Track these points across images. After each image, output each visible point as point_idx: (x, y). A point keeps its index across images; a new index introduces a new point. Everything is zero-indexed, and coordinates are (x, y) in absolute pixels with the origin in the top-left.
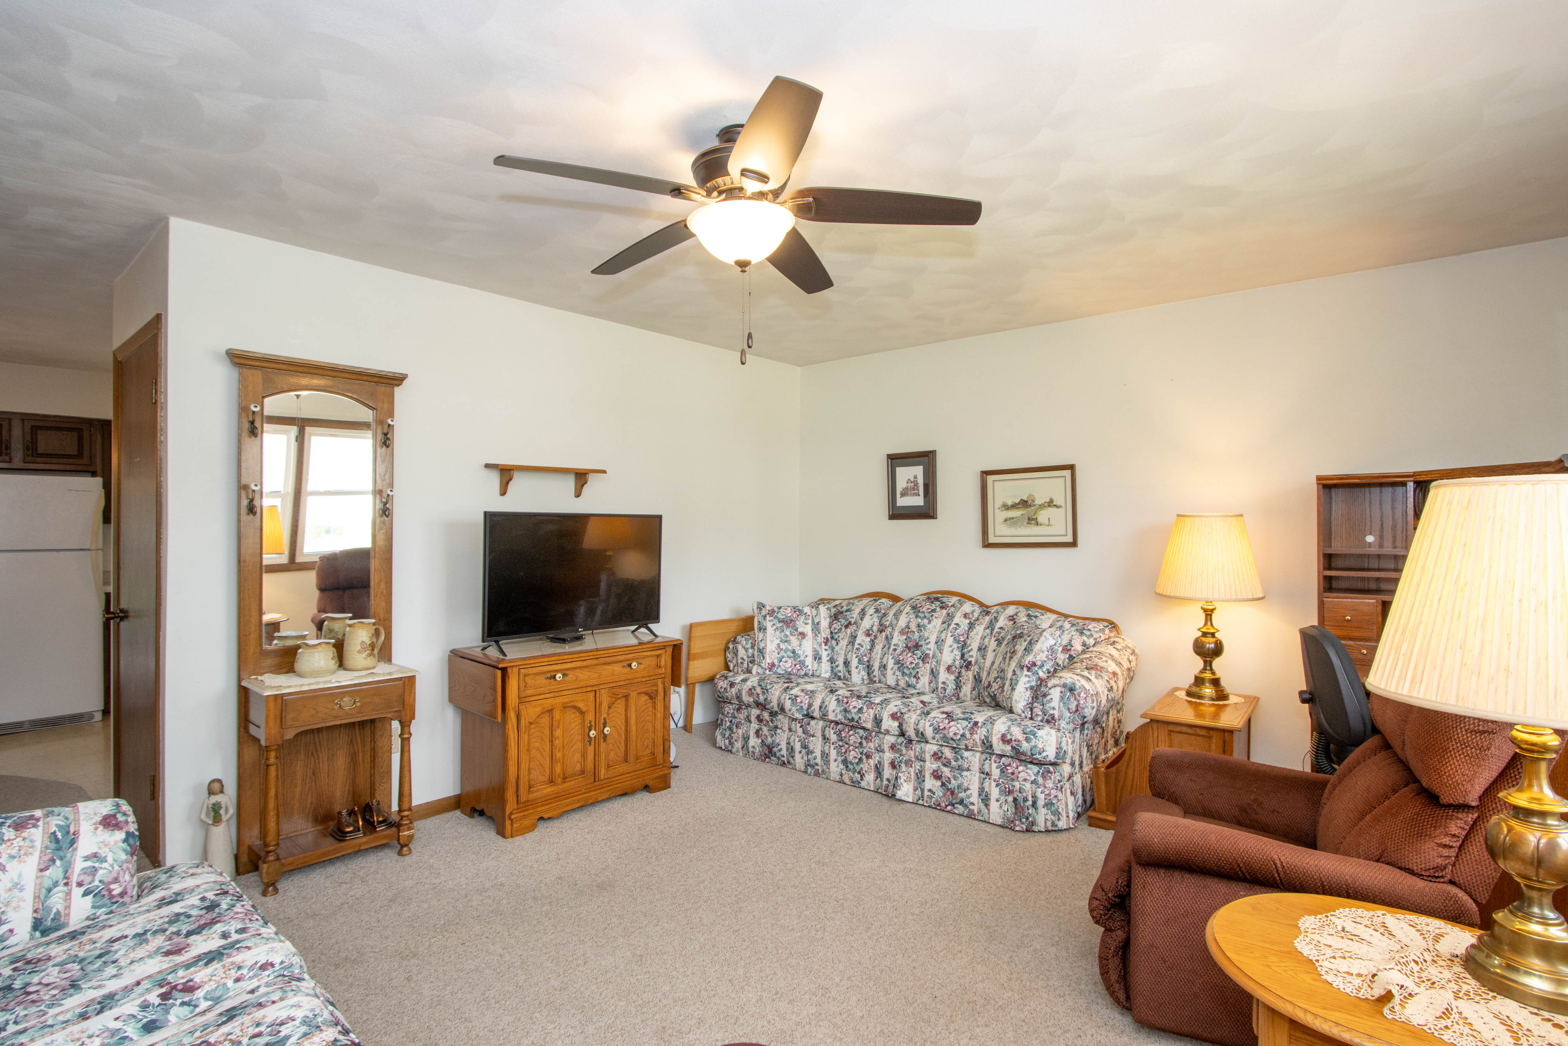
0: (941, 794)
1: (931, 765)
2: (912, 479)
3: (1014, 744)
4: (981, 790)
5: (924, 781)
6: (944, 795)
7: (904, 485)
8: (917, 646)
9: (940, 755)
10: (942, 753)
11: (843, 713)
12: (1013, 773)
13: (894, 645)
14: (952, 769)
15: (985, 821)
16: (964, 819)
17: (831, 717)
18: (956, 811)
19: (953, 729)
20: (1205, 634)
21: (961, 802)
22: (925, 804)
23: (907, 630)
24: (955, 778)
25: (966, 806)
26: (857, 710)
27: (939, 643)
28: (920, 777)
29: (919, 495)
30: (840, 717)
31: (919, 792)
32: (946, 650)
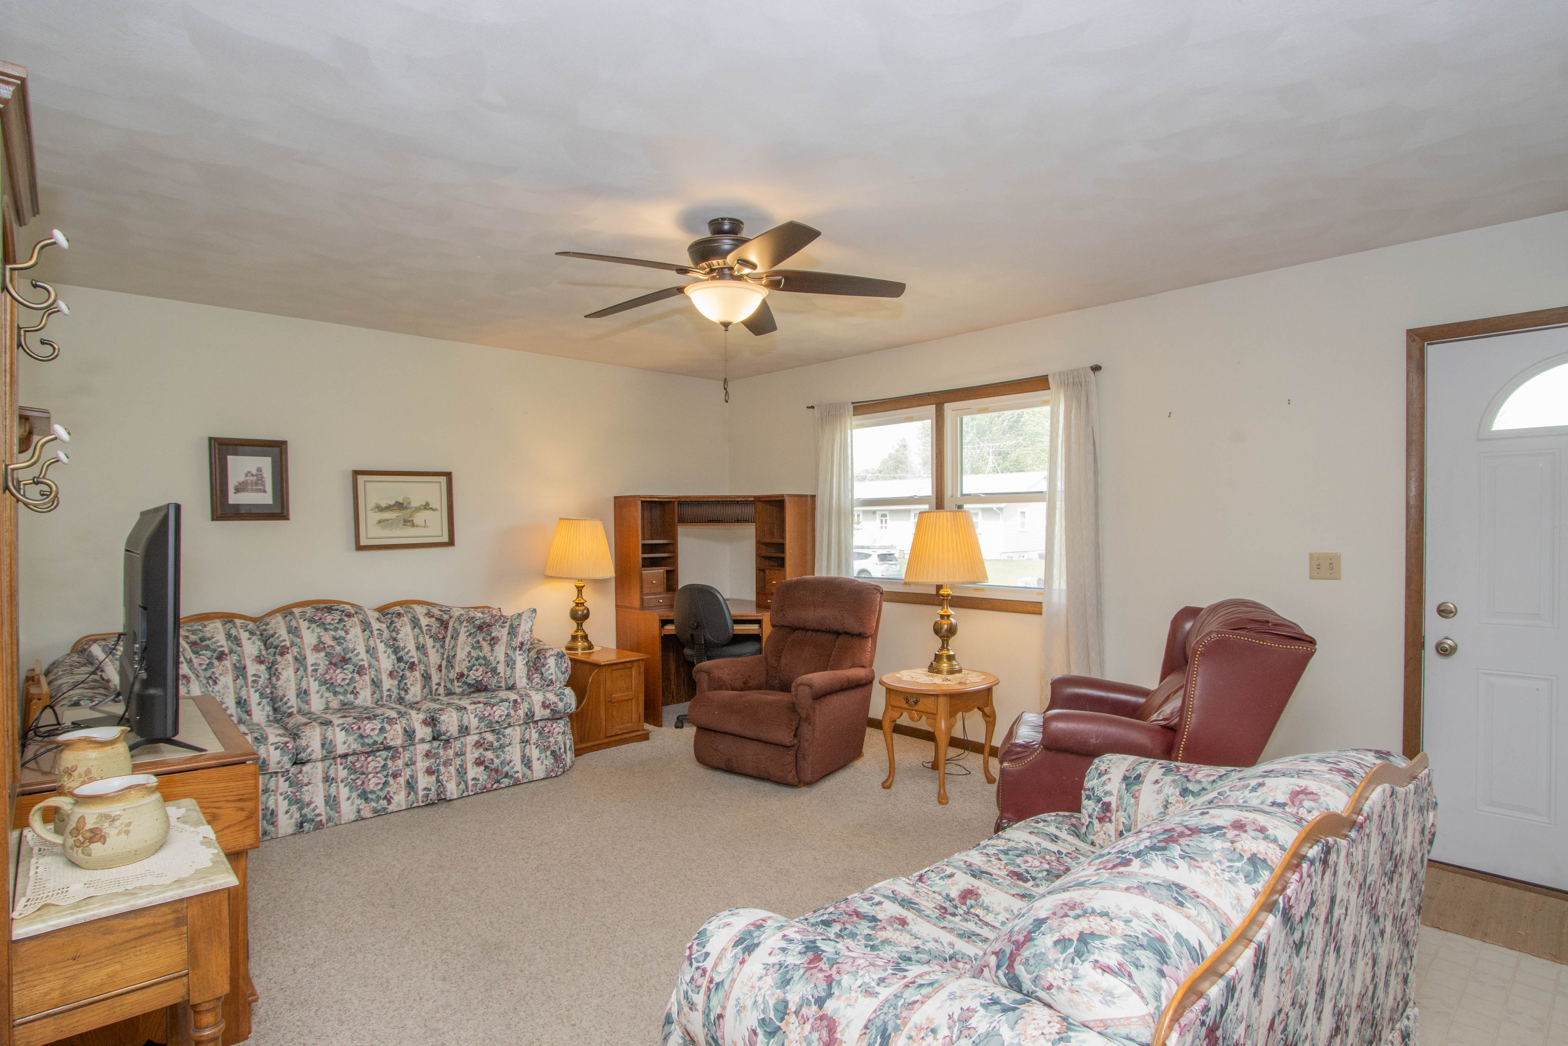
0: (486, 777)
1: (471, 755)
2: (254, 472)
3: (552, 707)
4: (523, 756)
5: (466, 773)
6: (489, 777)
7: (242, 478)
8: (345, 660)
9: (482, 741)
10: (484, 739)
11: (359, 740)
12: (549, 732)
13: (312, 665)
14: (495, 750)
15: (530, 782)
16: (512, 788)
17: (341, 749)
18: (502, 785)
19: (498, 713)
20: (577, 604)
21: (506, 775)
22: (471, 793)
23: (322, 646)
24: (498, 757)
25: (512, 777)
26: (377, 731)
27: (371, 652)
28: (462, 772)
29: (265, 492)
30: (356, 746)
31: (462, 786)
32: (382, 657)
